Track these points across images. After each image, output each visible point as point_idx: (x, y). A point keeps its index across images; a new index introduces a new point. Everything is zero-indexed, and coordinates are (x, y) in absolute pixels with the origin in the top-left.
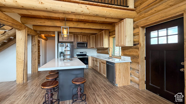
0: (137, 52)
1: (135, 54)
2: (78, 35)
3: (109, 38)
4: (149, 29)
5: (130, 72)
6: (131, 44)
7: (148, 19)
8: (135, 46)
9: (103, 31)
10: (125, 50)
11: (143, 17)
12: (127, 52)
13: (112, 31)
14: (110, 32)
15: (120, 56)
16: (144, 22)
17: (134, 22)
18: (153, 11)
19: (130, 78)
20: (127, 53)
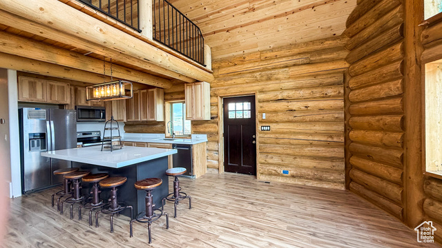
0: (215, 127)
1: (212, 130)
2: (79, 89)
3: (164, 103)
4: (227, 100)
5: (206, 155)
6: (208, 117)
7: (228, 89)
8: (213, 120)
9: (155, 90)
10: (197, 125)
11: (222, 85)
12: (200, 128)
13: (169, 91)
14: (165, 94)
15: (190, 136)
16: (222, 92)
17: (211, 87)
18: (232, 82)
19: (207, 164)
20: (202, 130)
